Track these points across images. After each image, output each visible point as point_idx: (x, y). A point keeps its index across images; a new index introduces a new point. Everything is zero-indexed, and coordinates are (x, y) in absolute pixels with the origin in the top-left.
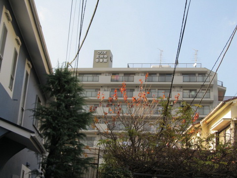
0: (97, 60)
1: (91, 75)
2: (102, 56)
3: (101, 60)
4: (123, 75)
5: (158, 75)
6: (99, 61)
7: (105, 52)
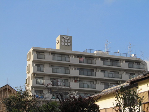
0: (63, 43)
1: (60, 55)
2: (66, 41)
3: (66, 44)
4: (85, 58)
5: (109, 60)
6: (65, 44)
7: (68, 38)
